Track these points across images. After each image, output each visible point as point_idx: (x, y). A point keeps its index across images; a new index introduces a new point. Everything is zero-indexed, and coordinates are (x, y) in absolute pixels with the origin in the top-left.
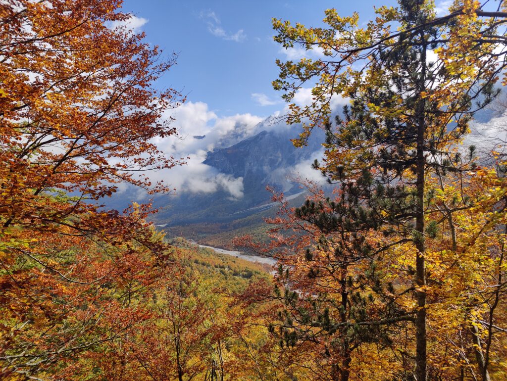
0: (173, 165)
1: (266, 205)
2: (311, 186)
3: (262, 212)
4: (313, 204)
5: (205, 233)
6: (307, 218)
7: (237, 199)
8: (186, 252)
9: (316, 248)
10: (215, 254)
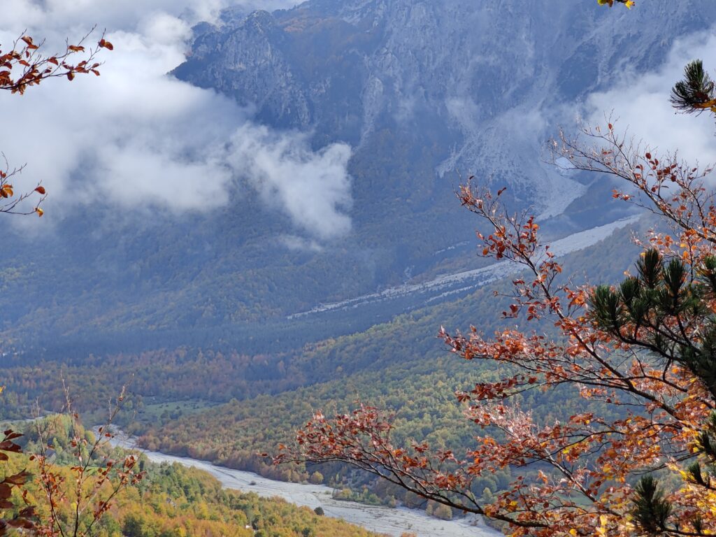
0: (33, 77)
1: (460, 276)
2: (670, 189)
3: (436, 310)
4: (677, 271)
5: (176, 397)
6: (645, 334)
7: (323, 244)
8: (88, 483)
9: (684, 474)
10: (219, 497)
